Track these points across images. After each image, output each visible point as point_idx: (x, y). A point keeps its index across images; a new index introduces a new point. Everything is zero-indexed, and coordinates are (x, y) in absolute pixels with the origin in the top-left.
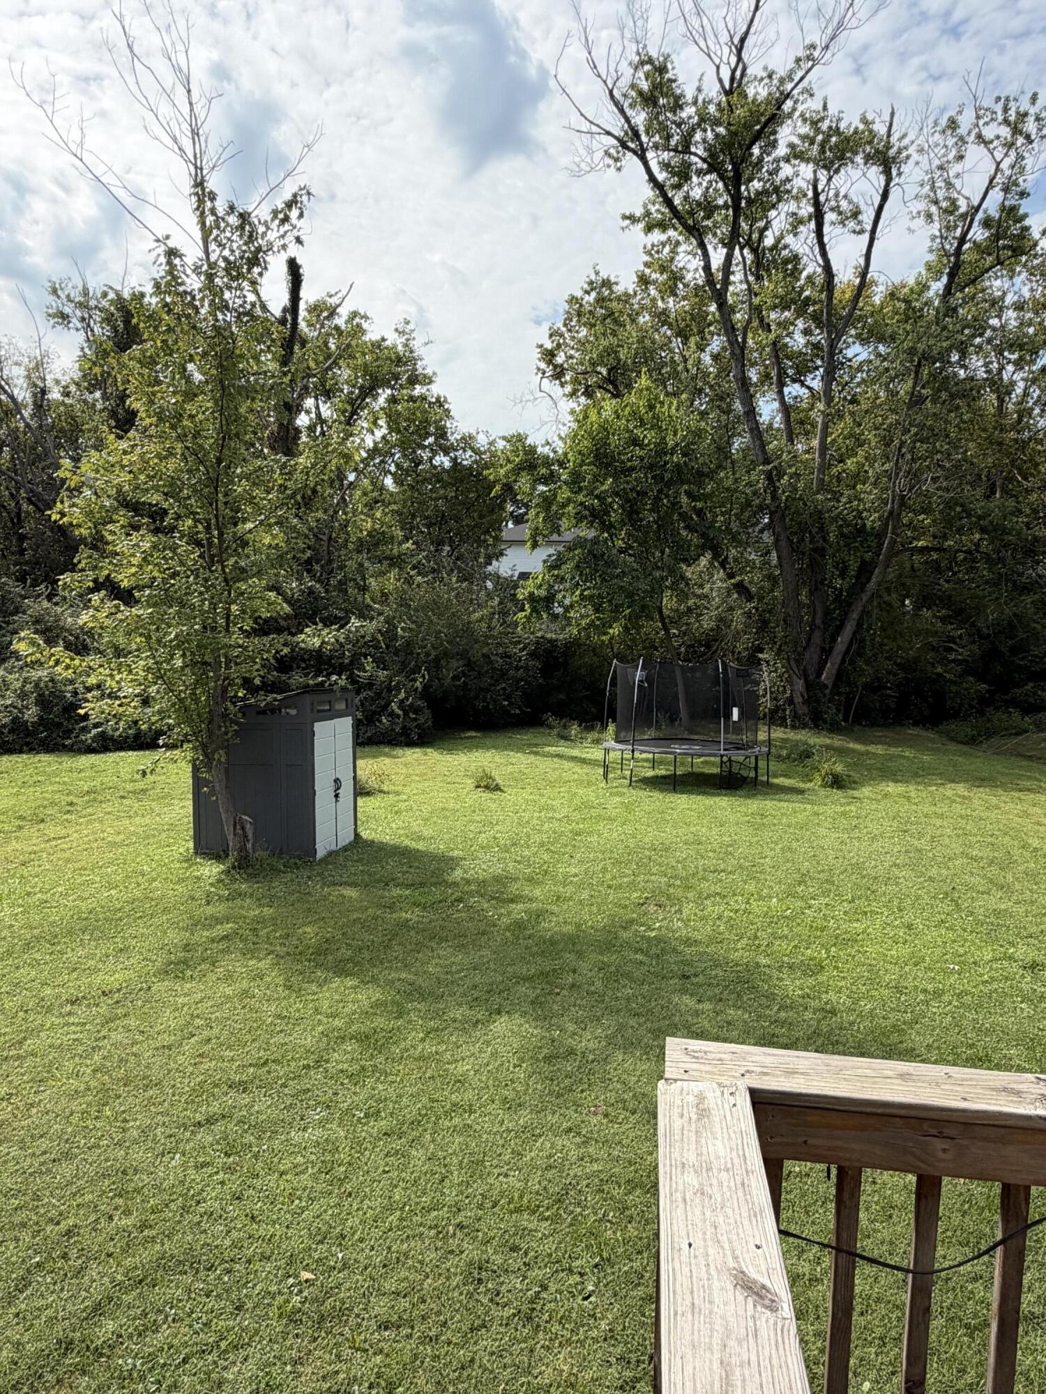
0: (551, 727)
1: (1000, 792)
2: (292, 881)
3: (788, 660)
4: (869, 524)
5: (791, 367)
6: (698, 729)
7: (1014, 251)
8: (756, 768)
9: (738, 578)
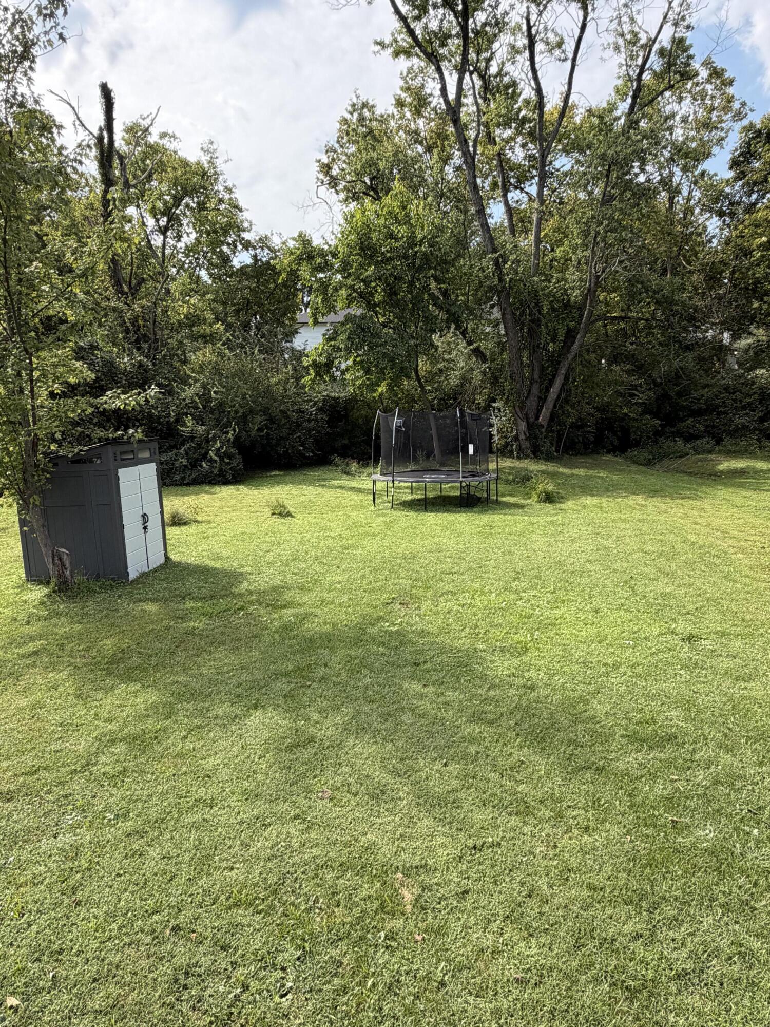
0: (337, 465)
1: (668, 500)
2: (104, 600)
3: (514, 407)
4: (573, 299)
5: (514, 177)
6: (449, 462)
7: (682, 76)
8: (488, 490)
9: (475, 345)
